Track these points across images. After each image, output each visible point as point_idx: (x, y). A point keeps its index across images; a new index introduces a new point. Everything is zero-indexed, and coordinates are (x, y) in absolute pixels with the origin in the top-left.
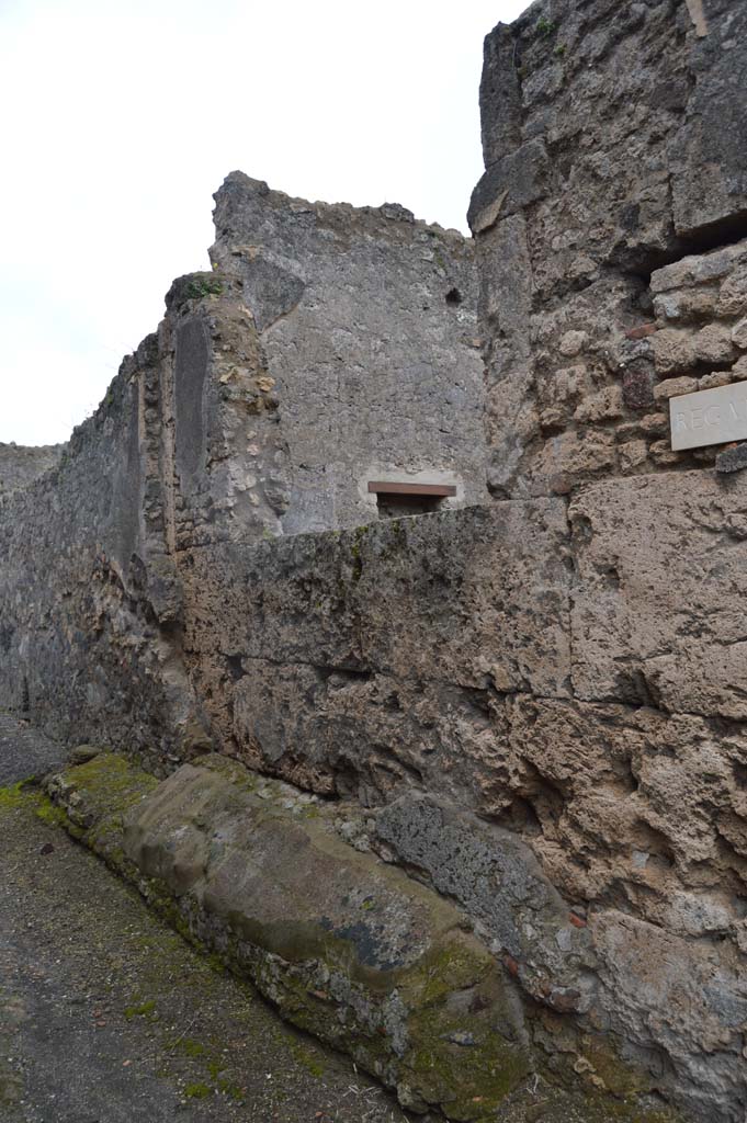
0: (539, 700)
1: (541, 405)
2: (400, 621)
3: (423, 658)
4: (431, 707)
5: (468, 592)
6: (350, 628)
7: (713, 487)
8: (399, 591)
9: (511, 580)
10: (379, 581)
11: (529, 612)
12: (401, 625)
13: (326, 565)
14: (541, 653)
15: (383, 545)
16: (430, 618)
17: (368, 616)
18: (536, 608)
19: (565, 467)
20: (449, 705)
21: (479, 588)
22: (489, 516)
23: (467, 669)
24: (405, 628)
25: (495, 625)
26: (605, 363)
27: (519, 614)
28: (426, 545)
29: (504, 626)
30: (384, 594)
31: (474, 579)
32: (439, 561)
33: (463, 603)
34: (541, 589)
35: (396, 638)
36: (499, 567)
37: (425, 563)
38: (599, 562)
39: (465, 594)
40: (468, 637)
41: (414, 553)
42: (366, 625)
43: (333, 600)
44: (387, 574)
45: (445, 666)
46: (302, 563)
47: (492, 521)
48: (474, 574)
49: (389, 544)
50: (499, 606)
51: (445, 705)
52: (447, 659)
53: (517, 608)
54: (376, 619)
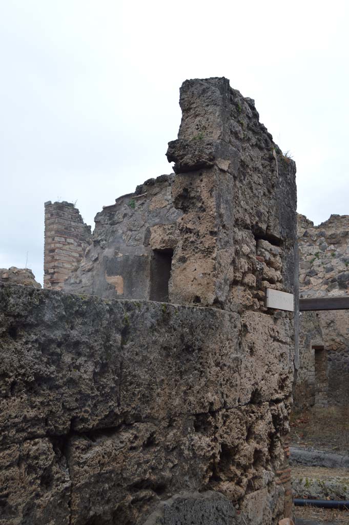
0: (229, 411)
1: (236, 269)
2: (162, 378)
3: (177, 402)
4: (178, 433)
5: (205, 357)
6: (112, 388)
7: (272, 322)
8: (161, 356)
9: (224, 351)
10: (147, 348)
11: (229, 367)
12: (163, 380)
13: (91, 329)
14: (232, 386)
15: (153, 320)
16: (181, 374)
17: (135, 376)
18: (232, 365)
19: (241, 301)
20: (189, 429)
21: (210, 354)
22: (215, 316)
23: (201, 403)
24: (166, 382)
25: (216, 375)
26: (253, 264)
27: (226, 368)
28: (182, 326)
29: (220, 375)
30: (152, 358)
31: (208, 349)
32: (190, 337)
33: (201, 363)
34: (234, 356)
35: (159, 390)
36: (220, 344)
37: (182, 337)
38: (250, 345)
39: (202, 358)
40: (203, 383)
41: (175, 330)
42: (131, 383)
43: (96, 364)
44: (155, 342)
45: (190, 404)
46: (55, 323)
47: (217, 318)
48: (208, 347)
49: (158, 320)
50: (217, 364)
51: (187, 429)
52: (192, 398)
53: (225, 365)
54: (143, 377)
